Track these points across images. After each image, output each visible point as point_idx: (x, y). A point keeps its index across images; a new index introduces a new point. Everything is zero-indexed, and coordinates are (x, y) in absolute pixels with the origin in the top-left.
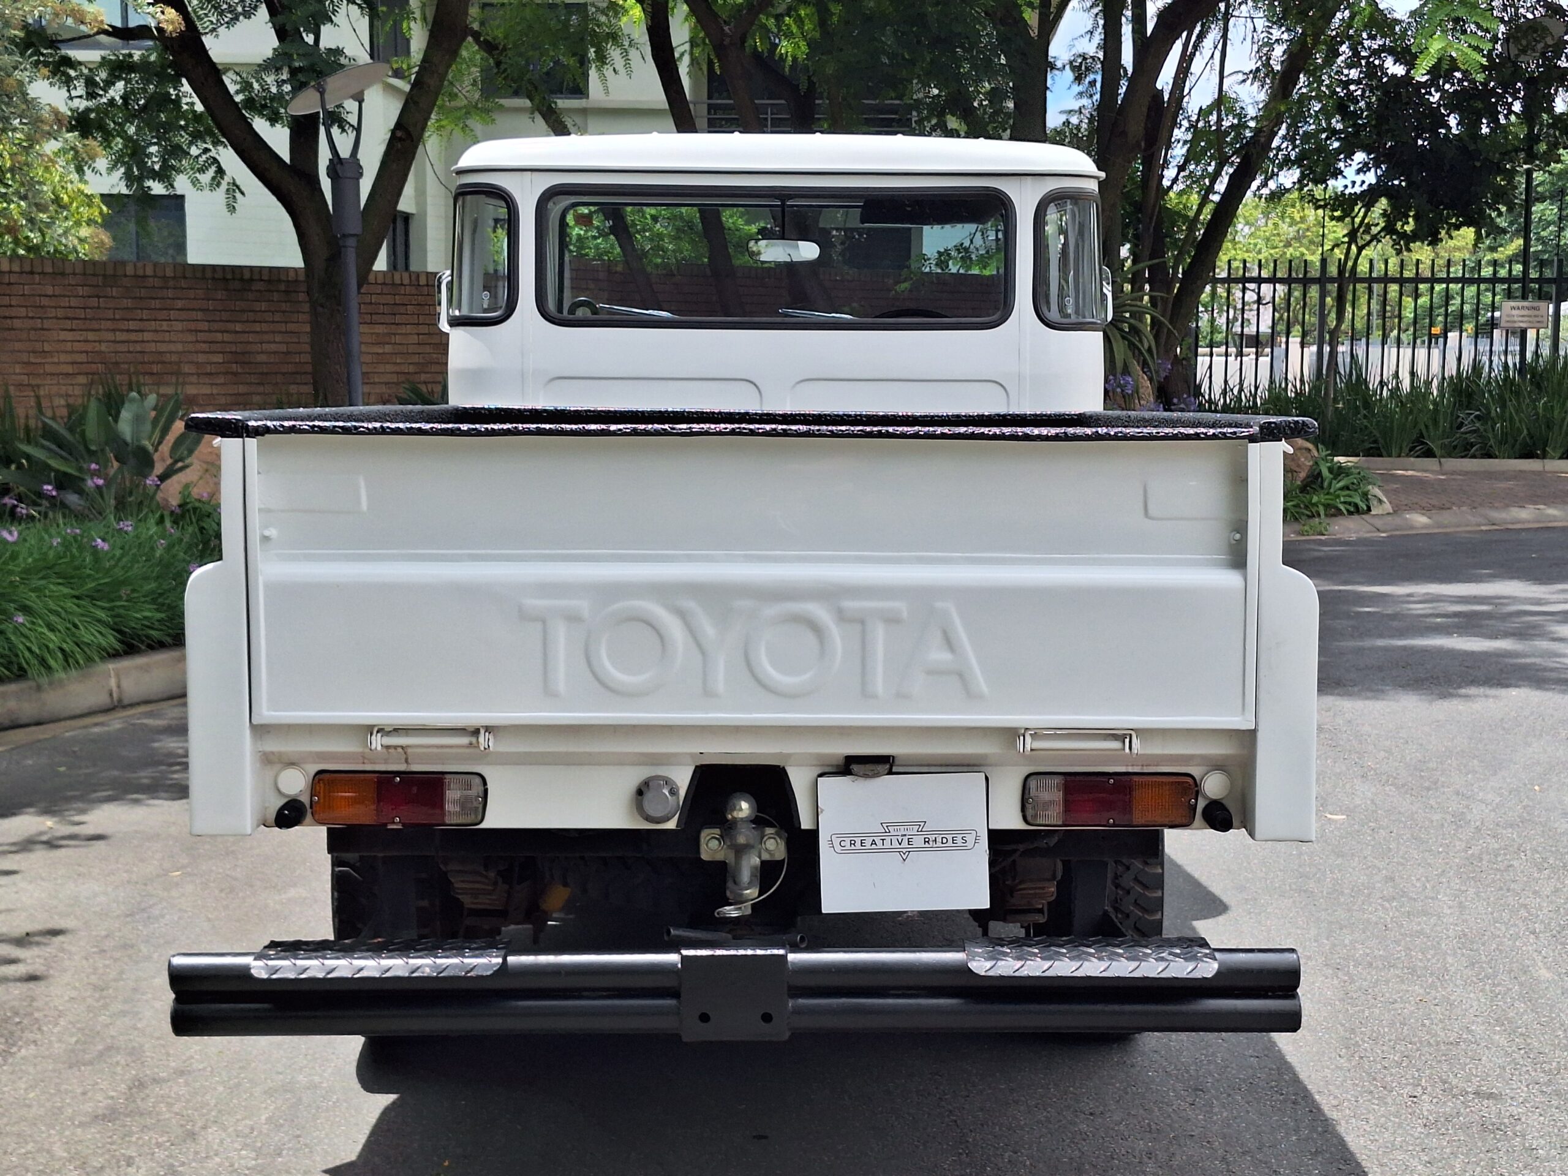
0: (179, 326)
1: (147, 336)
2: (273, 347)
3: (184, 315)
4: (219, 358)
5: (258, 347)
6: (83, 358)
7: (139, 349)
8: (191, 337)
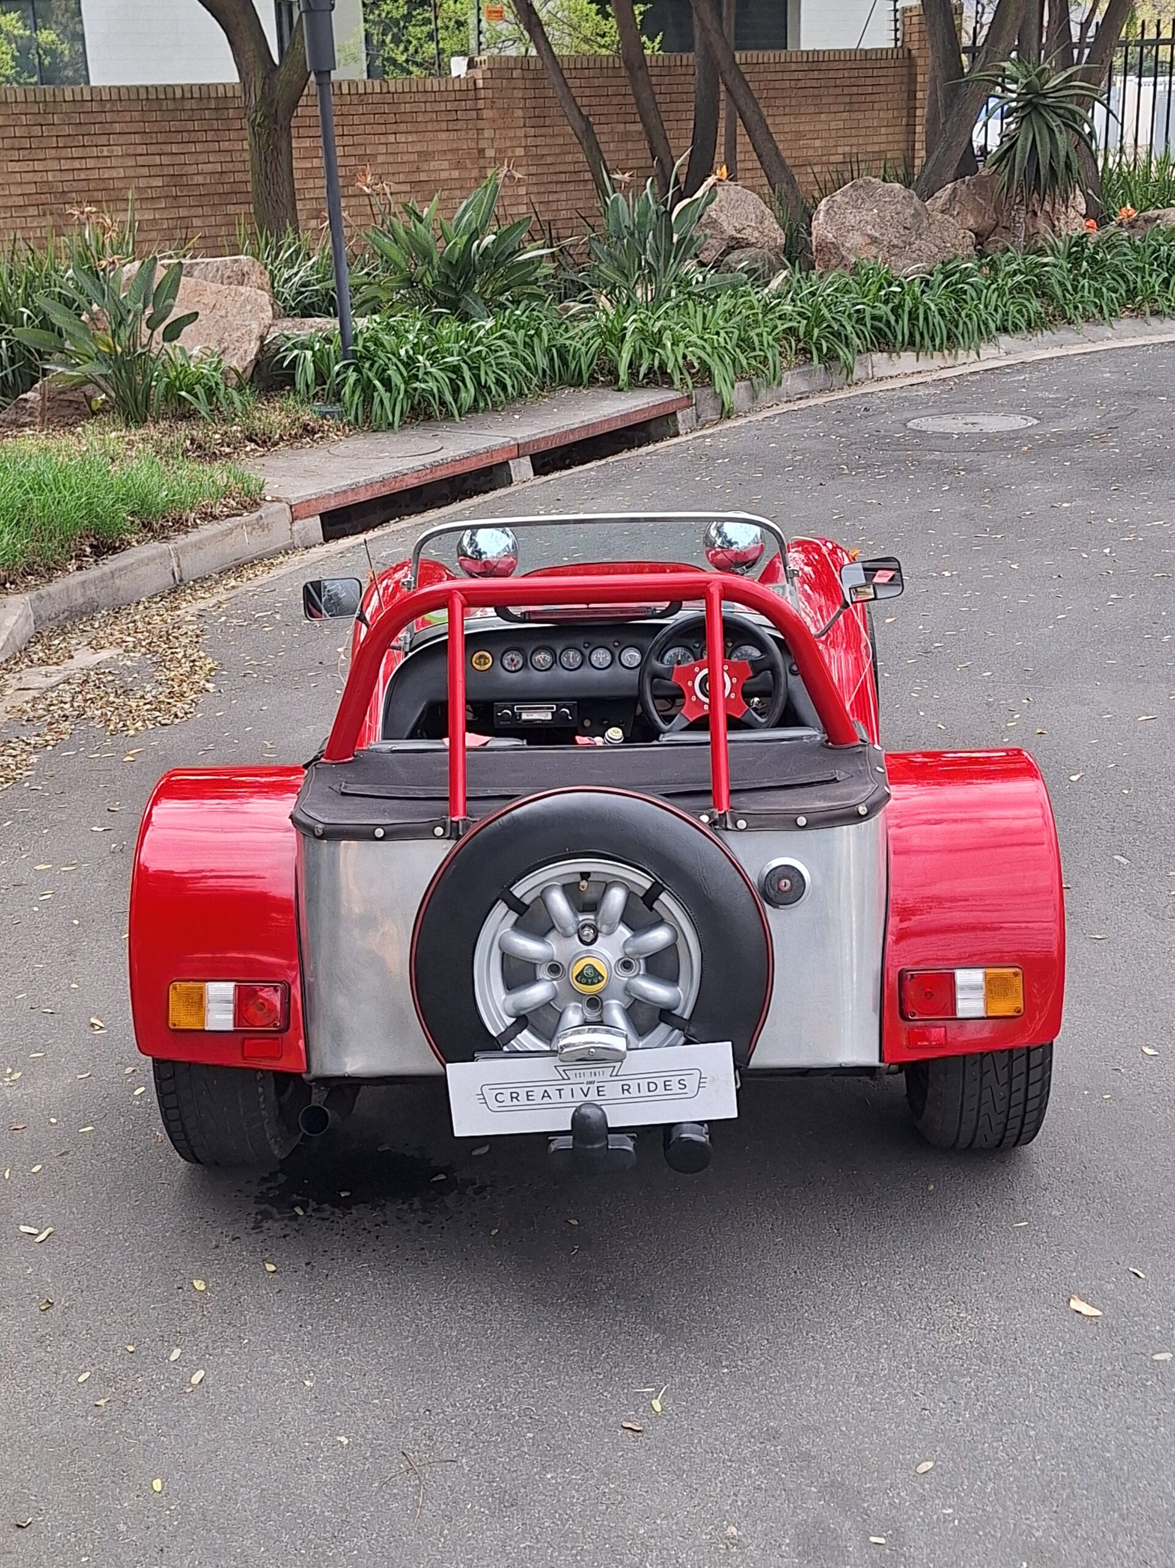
0: (118, 150)
1: (91, 163)
2: (209, 168)
3: (122, 139)
4: (158, 182)
5: (193, 169)
6: (32, 189)
7: (83, 177)
8: (131, 162)
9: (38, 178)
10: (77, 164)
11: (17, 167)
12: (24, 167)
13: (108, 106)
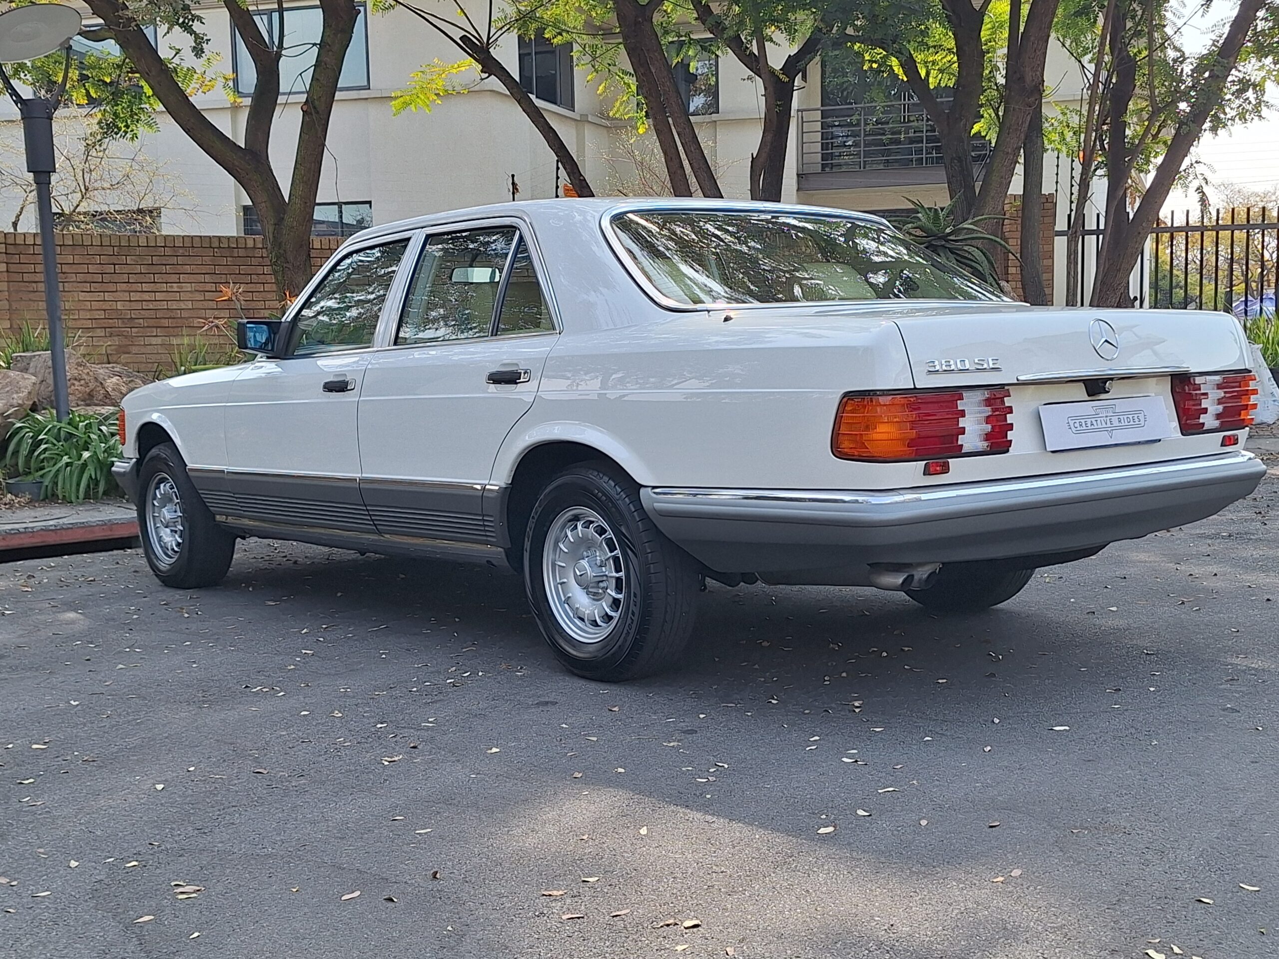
9: (106, 306)
10: (146, 296)
11: (88, 297)
12: (95, 297)
13: (181, 251)
